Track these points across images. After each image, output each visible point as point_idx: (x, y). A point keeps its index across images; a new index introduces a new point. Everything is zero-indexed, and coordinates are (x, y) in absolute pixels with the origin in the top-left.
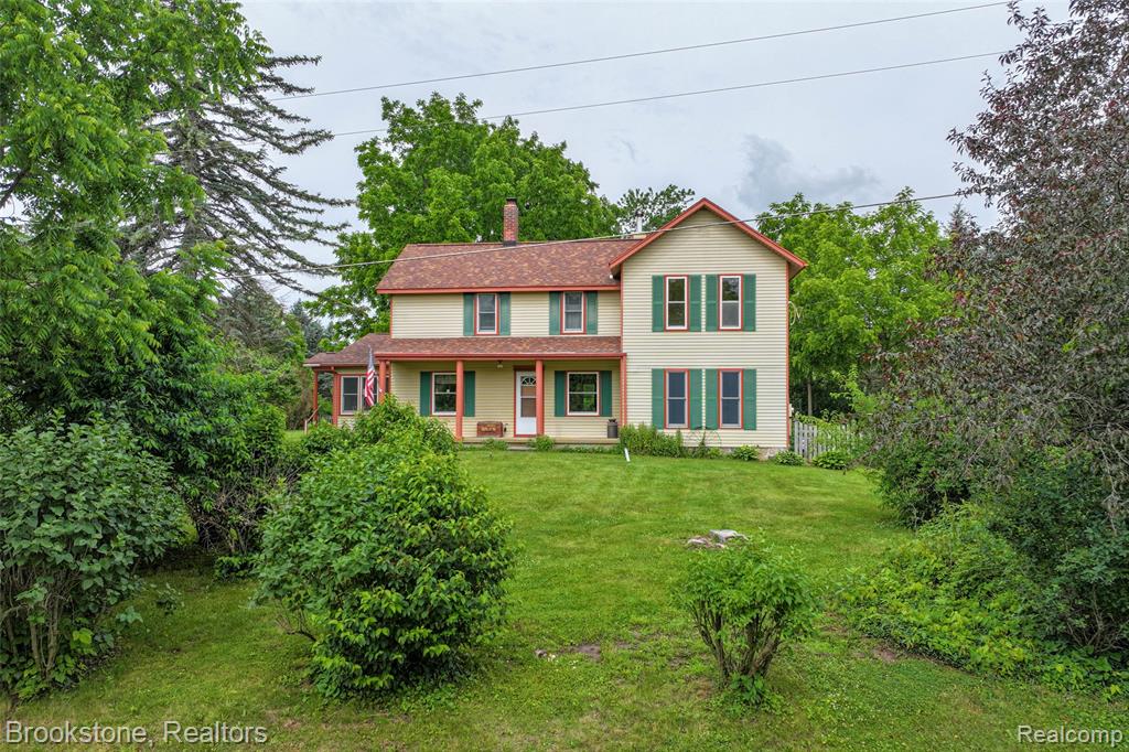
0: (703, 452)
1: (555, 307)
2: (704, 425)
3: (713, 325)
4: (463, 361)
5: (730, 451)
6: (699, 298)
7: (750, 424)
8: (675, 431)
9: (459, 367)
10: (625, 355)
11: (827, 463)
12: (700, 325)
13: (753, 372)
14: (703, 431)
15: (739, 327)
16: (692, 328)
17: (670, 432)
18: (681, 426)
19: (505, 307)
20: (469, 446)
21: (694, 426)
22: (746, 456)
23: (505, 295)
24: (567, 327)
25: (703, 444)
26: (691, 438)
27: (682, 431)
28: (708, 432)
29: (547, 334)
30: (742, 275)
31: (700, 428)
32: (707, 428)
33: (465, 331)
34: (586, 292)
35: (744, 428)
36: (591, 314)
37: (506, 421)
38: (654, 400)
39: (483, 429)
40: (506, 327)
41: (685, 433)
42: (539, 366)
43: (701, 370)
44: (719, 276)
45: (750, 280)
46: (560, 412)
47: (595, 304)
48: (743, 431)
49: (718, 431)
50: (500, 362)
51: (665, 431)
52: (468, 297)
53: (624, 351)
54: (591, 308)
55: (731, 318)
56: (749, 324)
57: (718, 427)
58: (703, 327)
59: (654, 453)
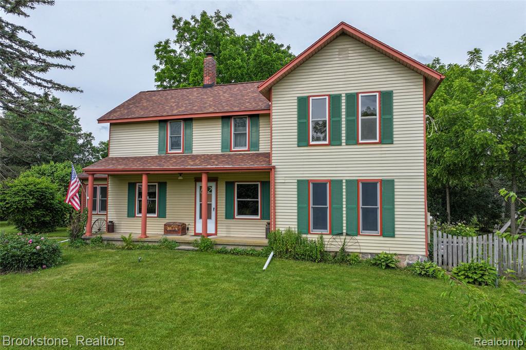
0: (343, 258)
1: (226, 130)
2: (344, 231)
3: (352, 139)
4: (147, 174)
5: (369, 256)
6: (340, 116)
7: (389, 232)
8: (317, 236)
9: (144, 178)
10: (274, 167)
11: (467, 277)
12: (340, 140)
13: (391, 182)
14: (343, 237)
15: (378, 141)
16: (332, 143)
17: (312, 237)
18: (324, 231)
19: (188, 131)
20: (150, 244)
21: (336, 232)
22: (385, 263)
23: (188, 121)
24: (236, 145)
25: (343, 249)
26: (333, 244)
27: (324, 236)
28: (348, 237)
29: (219, 152)
30: (380, 92)
31: (341, 234)
32: (347, 235)
33: (159, 150)
34: (251, 116)
35: (382, 235)
36: (254, 134)
37: (188, 221)
38: (299, 209)
39: (169, 229)
40: (189, 147)
41: (327, 238)
42: (204, 178)
43: (342, 180)
44: (357, 94)
45: (387, 97)
46: (229, 216)
47: (257, 126)
48: (382, 238)
49: (359, 237)
50: (181, 174)
51: (309, 236)
52: (162, 124)
53: (273, 164)
54: (254, 129)
55: (369, 132)
56: (387, 137)
57: (358, 234)
58: (344, 141)
59: (296, 257)
